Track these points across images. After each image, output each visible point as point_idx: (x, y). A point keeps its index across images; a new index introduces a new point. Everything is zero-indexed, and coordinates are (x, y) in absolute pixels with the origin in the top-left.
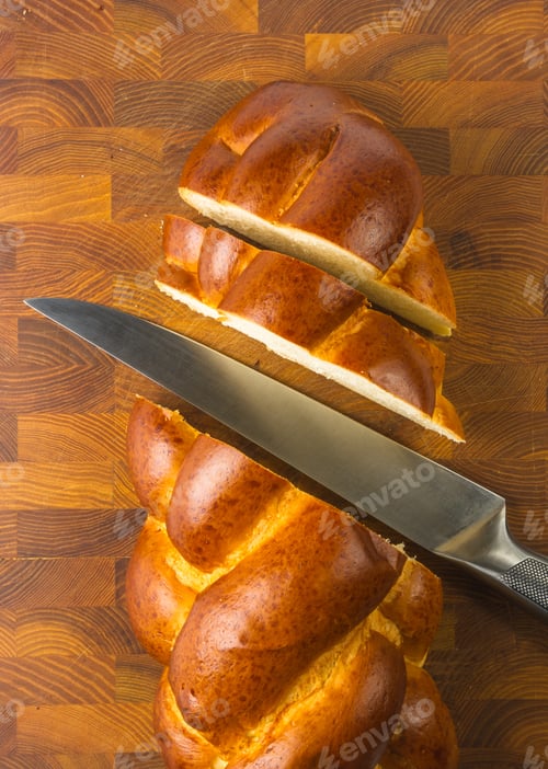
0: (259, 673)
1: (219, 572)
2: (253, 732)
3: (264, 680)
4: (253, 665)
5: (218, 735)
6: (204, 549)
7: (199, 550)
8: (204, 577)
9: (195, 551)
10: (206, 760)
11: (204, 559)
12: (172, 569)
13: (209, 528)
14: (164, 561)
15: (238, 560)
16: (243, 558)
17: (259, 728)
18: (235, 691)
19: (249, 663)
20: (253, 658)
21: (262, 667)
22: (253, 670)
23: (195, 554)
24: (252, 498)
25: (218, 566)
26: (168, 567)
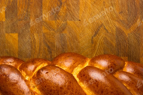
0: (53, 92)
1: (78, 80)
2: (36, 88)
3: (50, 93)
4: (55, 90)
5: (36, 79)
6: (84, 77)
7: (84, 75)
8: (76, 75)
9: (84, 74)
10: (28, 74)
11: (81, 77)
12: (77, 66)
13: (90, 79)
14: (79, 64)
15: (81, 86)
16: (82, 87)
17: (37, 90)
18: (48, 85)
19: (55, 89)
20: (57, 90)
21: (54, 93)
22: (53, 90)
23: (83, 74)
24: (98, 91)
25: (79, 80)
26: (78, 65)
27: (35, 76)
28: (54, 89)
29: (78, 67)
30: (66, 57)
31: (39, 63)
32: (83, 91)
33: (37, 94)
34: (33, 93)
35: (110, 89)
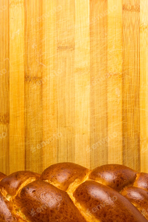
27: (19, 196)
28: (43, 212)
29: (74, 182)
30: (58, 170)
31: (24, 178)
32: (81, 215)
33: (21, 219)
34: (16, 219)
35: (115, 212)
